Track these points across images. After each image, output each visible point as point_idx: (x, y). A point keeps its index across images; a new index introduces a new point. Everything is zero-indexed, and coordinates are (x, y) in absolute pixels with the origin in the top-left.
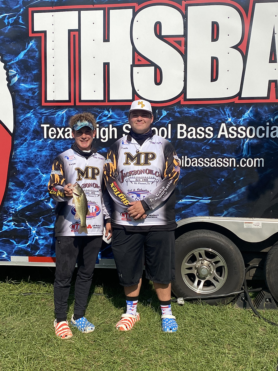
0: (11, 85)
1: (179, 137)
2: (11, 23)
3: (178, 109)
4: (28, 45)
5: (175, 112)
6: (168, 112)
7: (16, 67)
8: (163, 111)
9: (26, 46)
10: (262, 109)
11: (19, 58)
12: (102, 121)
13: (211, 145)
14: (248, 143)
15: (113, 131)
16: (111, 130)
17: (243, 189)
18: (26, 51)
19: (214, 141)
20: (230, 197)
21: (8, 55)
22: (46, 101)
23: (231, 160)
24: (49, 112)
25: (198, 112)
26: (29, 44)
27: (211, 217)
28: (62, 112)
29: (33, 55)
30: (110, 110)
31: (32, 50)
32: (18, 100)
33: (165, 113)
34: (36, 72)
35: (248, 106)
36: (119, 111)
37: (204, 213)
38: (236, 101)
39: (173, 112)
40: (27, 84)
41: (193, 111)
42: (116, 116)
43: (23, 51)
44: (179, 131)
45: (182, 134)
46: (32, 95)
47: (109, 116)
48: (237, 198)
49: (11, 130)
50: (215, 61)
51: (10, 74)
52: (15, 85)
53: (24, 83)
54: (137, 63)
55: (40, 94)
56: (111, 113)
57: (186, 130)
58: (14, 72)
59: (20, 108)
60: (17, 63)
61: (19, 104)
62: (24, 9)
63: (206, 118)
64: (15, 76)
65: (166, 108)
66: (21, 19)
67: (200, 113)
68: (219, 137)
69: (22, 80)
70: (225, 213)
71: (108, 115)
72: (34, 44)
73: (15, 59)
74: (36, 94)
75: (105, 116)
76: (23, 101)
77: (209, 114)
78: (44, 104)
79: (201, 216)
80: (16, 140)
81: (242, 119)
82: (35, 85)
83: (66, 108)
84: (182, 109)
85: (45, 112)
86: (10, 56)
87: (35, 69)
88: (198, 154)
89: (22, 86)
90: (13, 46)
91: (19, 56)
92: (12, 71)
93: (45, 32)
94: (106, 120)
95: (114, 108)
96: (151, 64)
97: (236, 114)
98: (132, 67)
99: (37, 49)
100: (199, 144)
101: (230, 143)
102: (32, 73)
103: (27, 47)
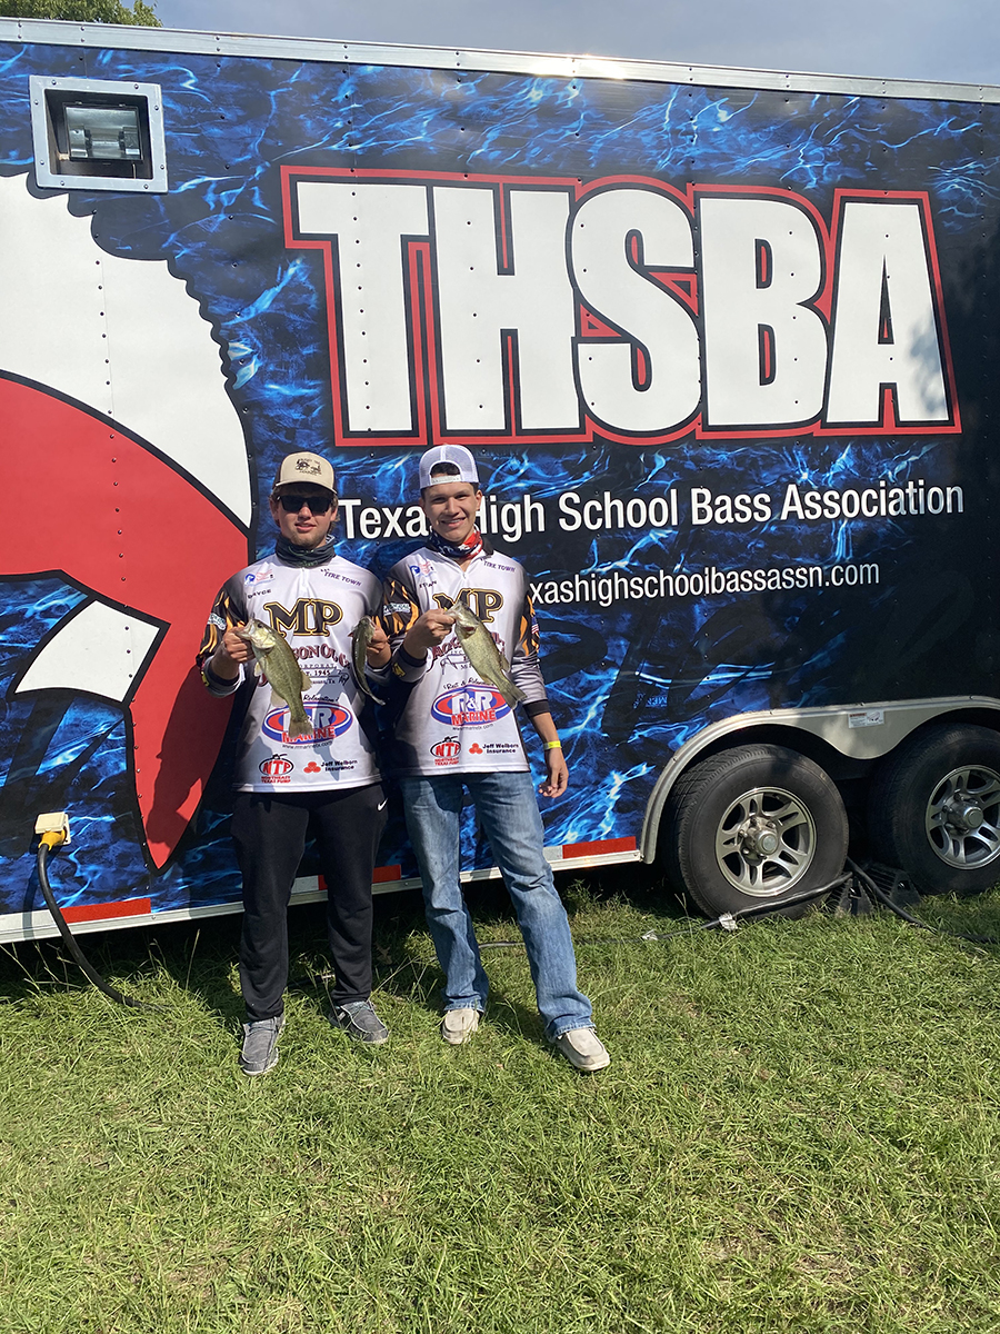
0: (237, 386)
1: (696, 521)
2: (226, 204)
3: (692, 452)
4: (282, 273)
5: (685, 458)
6: (669, 459)
7: (250, 334)
8: (657, 455)
9: (279, 274)
10: (869, 449)
11: (257, 310)
12: (504, 486)
13: (768, 537)
14: (847, 529)
15: (534, 512)
16: (528, 509)
17: (840, 638)
18: (278, 289)
19: (773, 529)
20: (814, 659)
21: (224, 297)
22: (348, 433)
23: (812, 570)
24: (359, 464)
25: (736, 457)
26: (286, 269)
27: (774, 712)
28: (395, 463)
29: (300, 301)
30: (524, 456)
31: (294, 287)
32: (261, 430)
33: (661, 462)
34: (311, 351)
35: (843, 442)
36: (548, 459)
37: (759, 703)
38: (816, 430)
39: (680, 458)
40: (286, 383)
41: (723, 456)
42: (539, 472)
43: (269, 289)
44: (695, 506)
45: (702, 513)
46: (303, 417)
47: (522, 471)
48: (828, 660)
49: (246, 517)
50: (766, 334)
51: (233, 355)
52: (249, 388)
53: (276, 383)
54: (586, 333)
55: (328, 414)
56: (526, 464)
57: (712, 504)
58: (246, 348)
59: (269, 453)
60: (252, 322)
61: (266, 443)
62: (265, 167)
63: (753, 472)
64: (247, 360)
65: (664, 449)
66: (257, 195)
67: (739, 460)
68: (784, 517)
69: (271, 372)
70: (805, 697)
71: (518, 471)
72: (301, 270)
73: (245, 310)
74: (315, 413)
75: (512, 472)
76: (277, 433)
77: (760, 463)
78: (340, 441)
79: (753, 710)
80: (262, 545)
81: (832, 473)
82: (310, 388)
83: (405, 453)
84: (699, 451)
85: (345, 464)
86: (228, 301)
87: (312, 342)
88: (740, 560)
89: (271, 390)
90: (235, 274)
91: (257, 304)
92: (237, 345)
93: (333, 239)
94: (515, 482)
95: (534, 451)
96: (622, 336)
97: (817, 463)
98: (575, 342)
99: (311, 283)
100: (742, 536)
101: (809, 531)
102: (298, 352)
103: (282, 277)
